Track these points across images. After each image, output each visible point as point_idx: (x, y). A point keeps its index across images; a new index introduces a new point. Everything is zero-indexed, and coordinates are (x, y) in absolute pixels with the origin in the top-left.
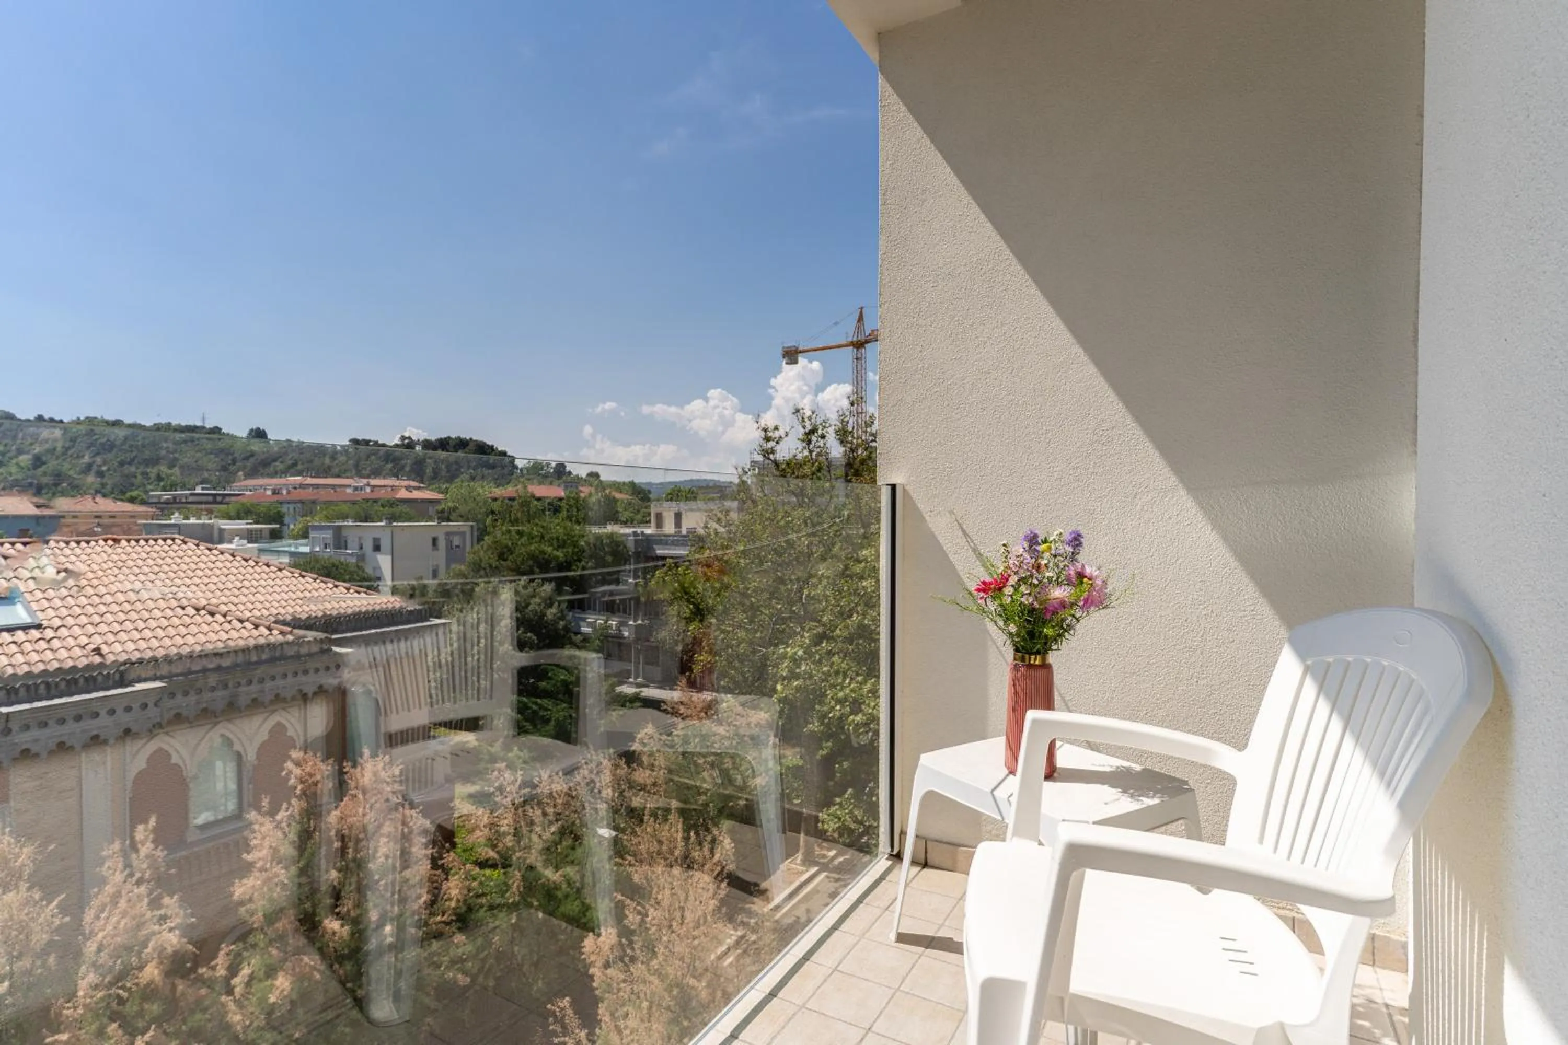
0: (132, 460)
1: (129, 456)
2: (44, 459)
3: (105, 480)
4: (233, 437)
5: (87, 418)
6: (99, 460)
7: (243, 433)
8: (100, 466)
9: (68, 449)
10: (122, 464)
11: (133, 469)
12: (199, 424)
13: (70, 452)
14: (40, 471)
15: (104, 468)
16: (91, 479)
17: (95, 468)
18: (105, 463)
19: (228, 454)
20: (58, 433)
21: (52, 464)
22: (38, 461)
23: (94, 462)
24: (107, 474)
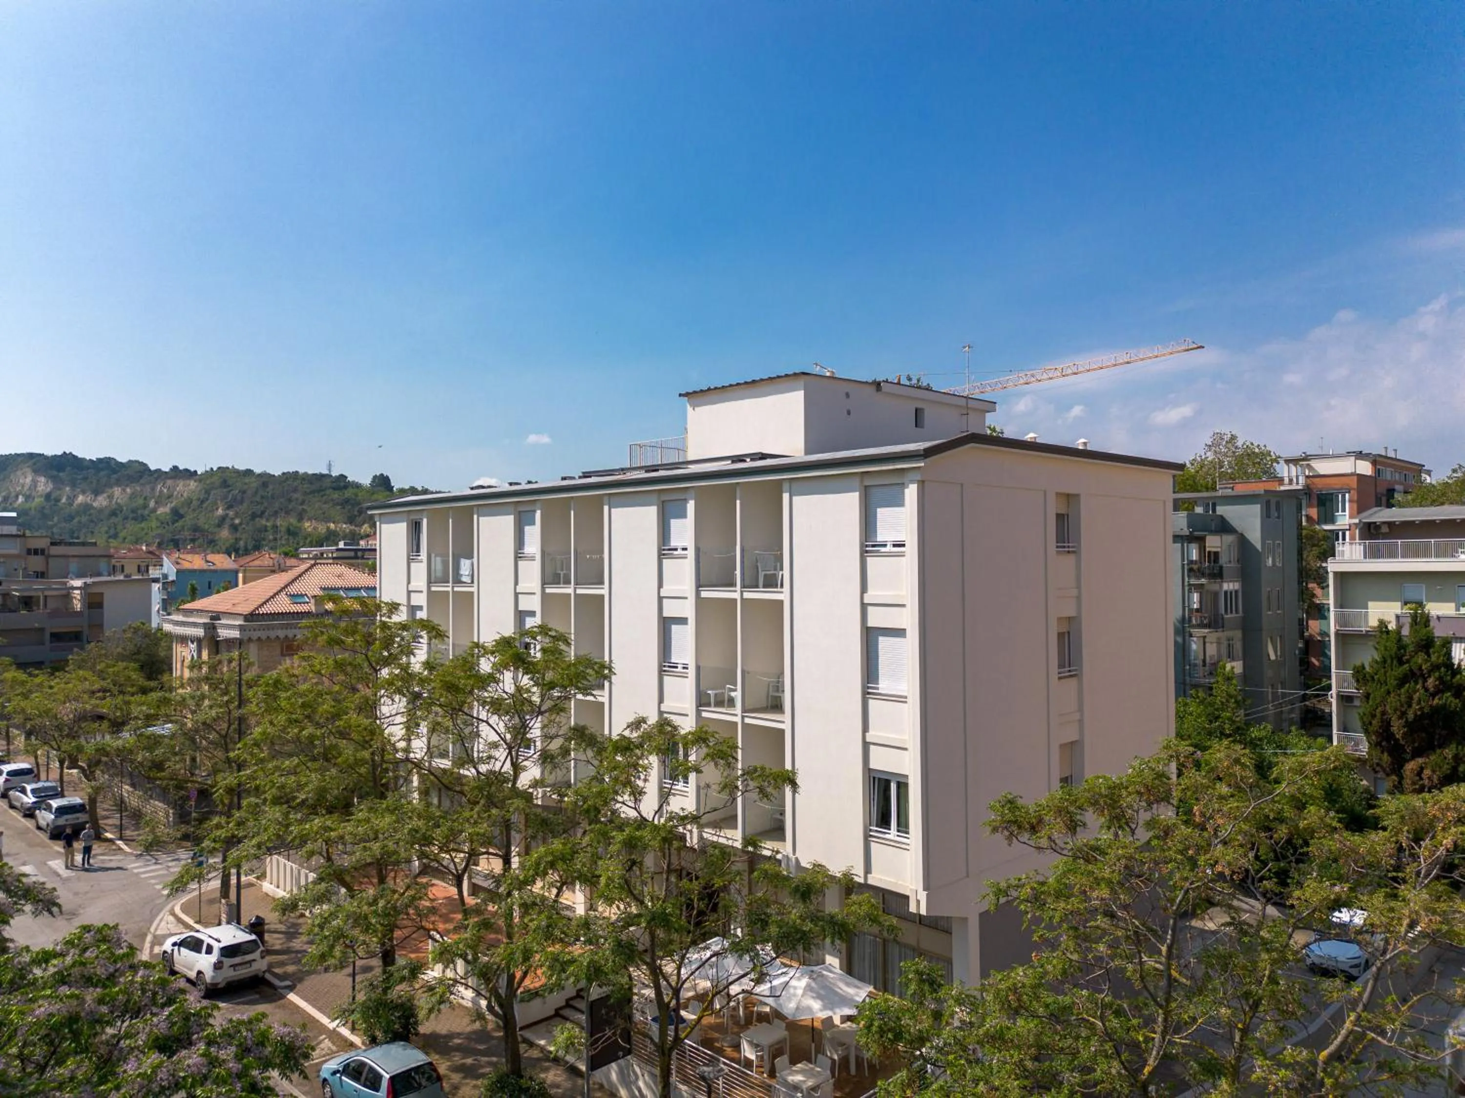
0: (263, 513)
1: (260, 508)
2: (182, 511)
3: (238, 535)
4: (357, 486)
5: (219, 468)
6: (231, 513)
7: (366, 480)
8: (232, 519)
9: (202, 502)
10: (254, 516)
11: (264, 522)
12: (325, 472)
13: (205, 505)
14: (179, 524)
15: (237, 521)
16: (225, 533)
17: (228, 521)
18: (237, 515)
19: (353, 505)
20: (193, 484)
21: (189, 520)
22: (177, 515)
23: (227, 515)
24: (240, 529)
